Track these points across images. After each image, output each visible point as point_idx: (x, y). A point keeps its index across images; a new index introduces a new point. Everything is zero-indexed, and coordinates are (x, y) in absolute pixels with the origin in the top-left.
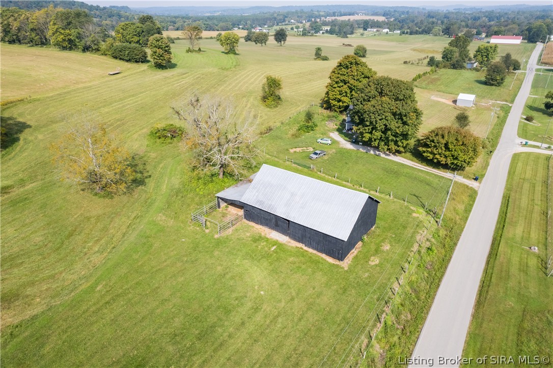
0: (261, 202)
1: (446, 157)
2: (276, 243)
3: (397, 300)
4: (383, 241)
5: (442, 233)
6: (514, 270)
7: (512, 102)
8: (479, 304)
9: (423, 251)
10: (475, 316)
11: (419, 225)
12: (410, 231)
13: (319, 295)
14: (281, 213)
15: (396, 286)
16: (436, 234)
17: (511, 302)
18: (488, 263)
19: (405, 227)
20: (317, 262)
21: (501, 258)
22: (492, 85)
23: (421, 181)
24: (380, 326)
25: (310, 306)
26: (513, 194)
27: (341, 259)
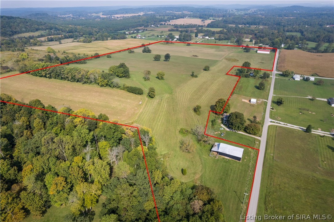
0: (223, 152)
1: (253, 132)
2: (227, 159)
3: (251, 167)
4: (245, 156)
5: (255, 153)
6: (268, 159)
7: (267, 100)
8: (263, 166)
9: (253, 157)
10: (263, 168)
11: (251, 152)
12: (249, 154)
13: (239, 167)
14: (228, 153)
15: (250, 164)
16: (254, 153)
17: (268, 165)
18: (264, 158)
19: (248, 153)
20: (236, 162)
21: (266, 157)
22: (261, 90)
23: (248, 140)
24: (250, 171)
25: (239, 169)
26: (268, 141)
27: (240, 161)
